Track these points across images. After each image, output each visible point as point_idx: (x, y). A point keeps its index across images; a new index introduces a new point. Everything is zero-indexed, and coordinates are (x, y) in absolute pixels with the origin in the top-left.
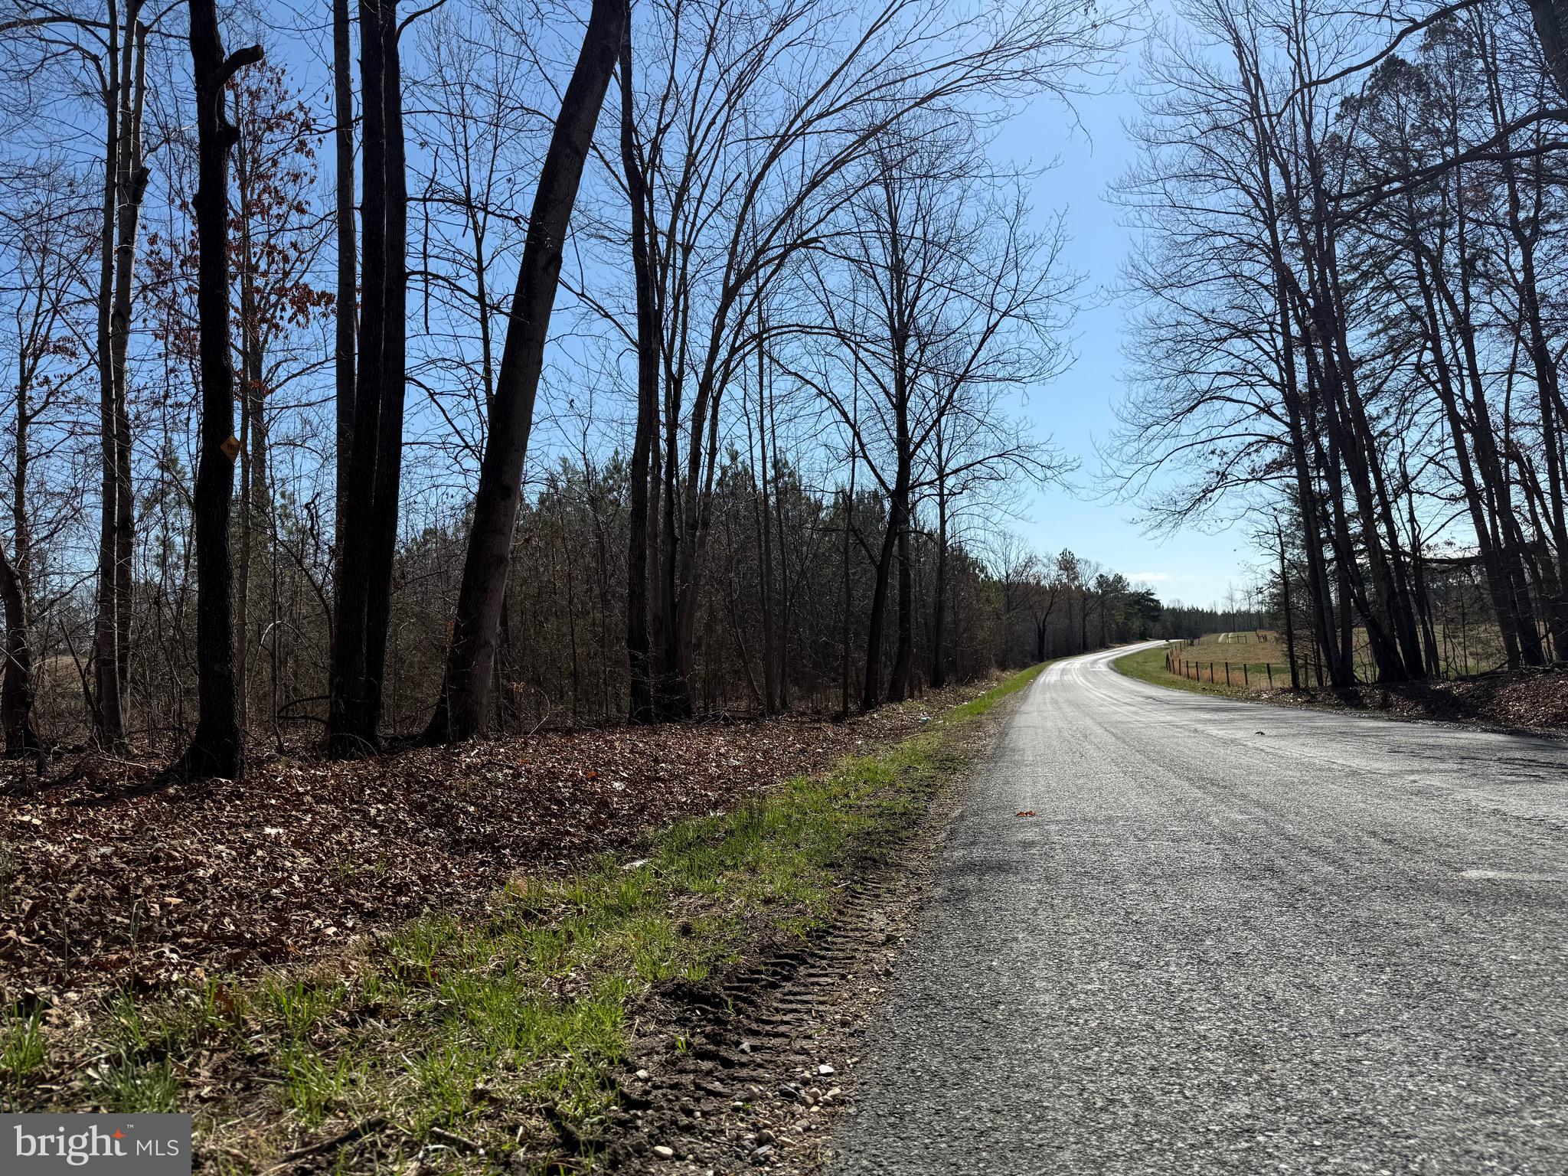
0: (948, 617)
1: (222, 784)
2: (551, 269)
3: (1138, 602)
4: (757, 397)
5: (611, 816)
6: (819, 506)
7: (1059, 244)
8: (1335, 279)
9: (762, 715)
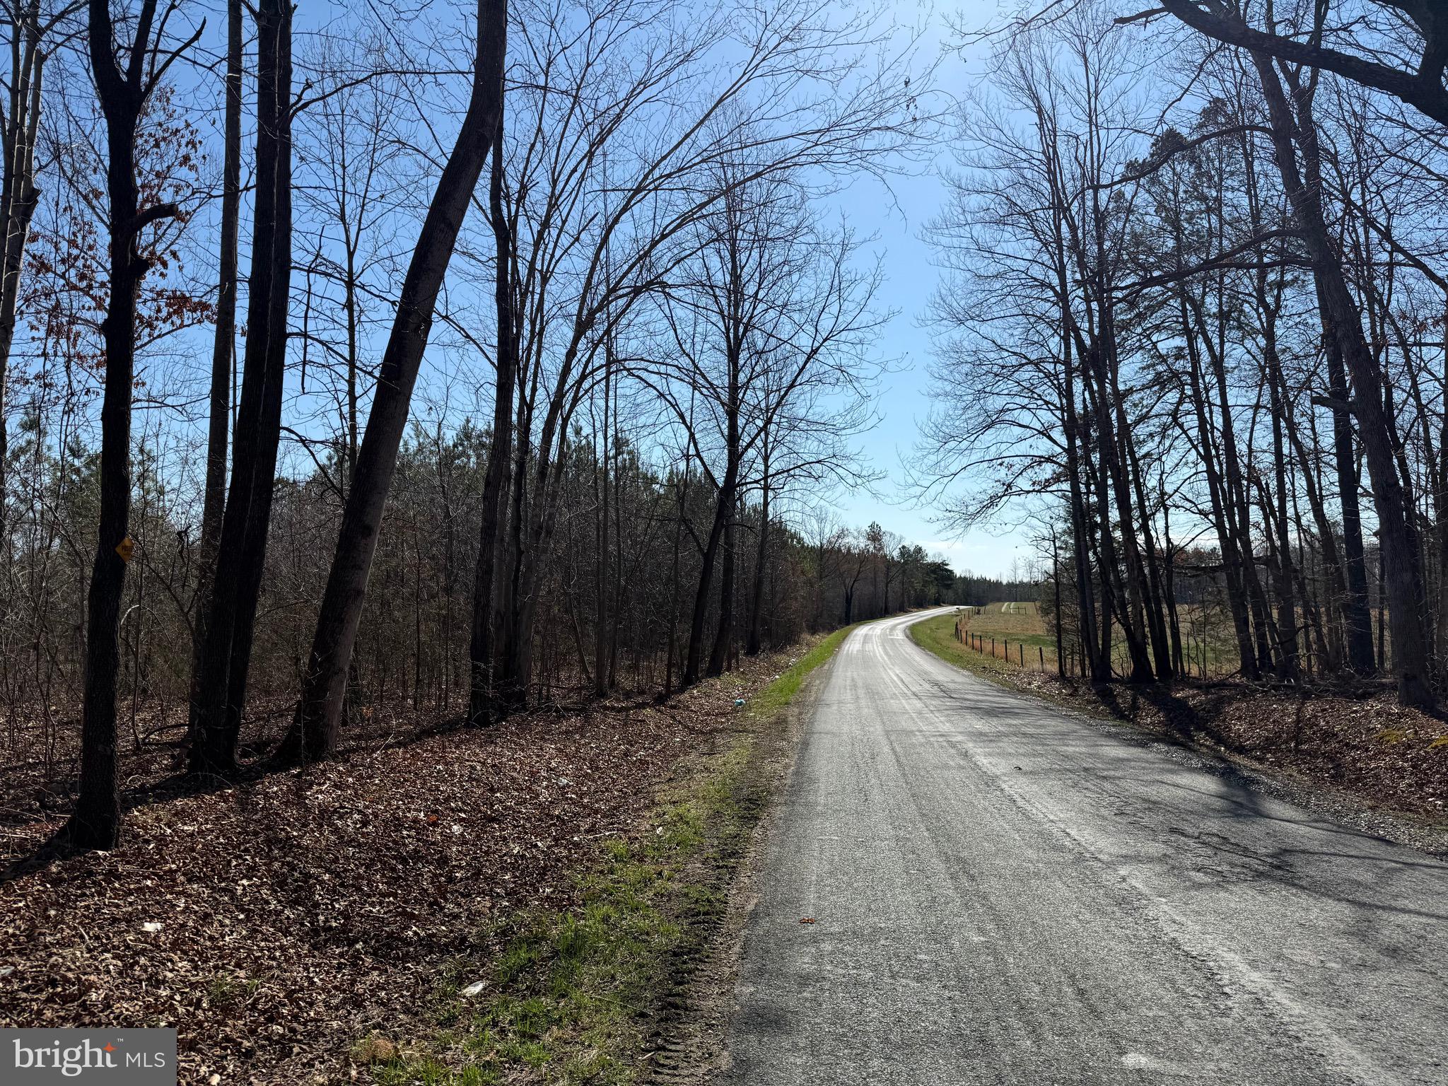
0: (766, 588)
1: (100, 859)
3: (934, 572)
6: (654, 479)
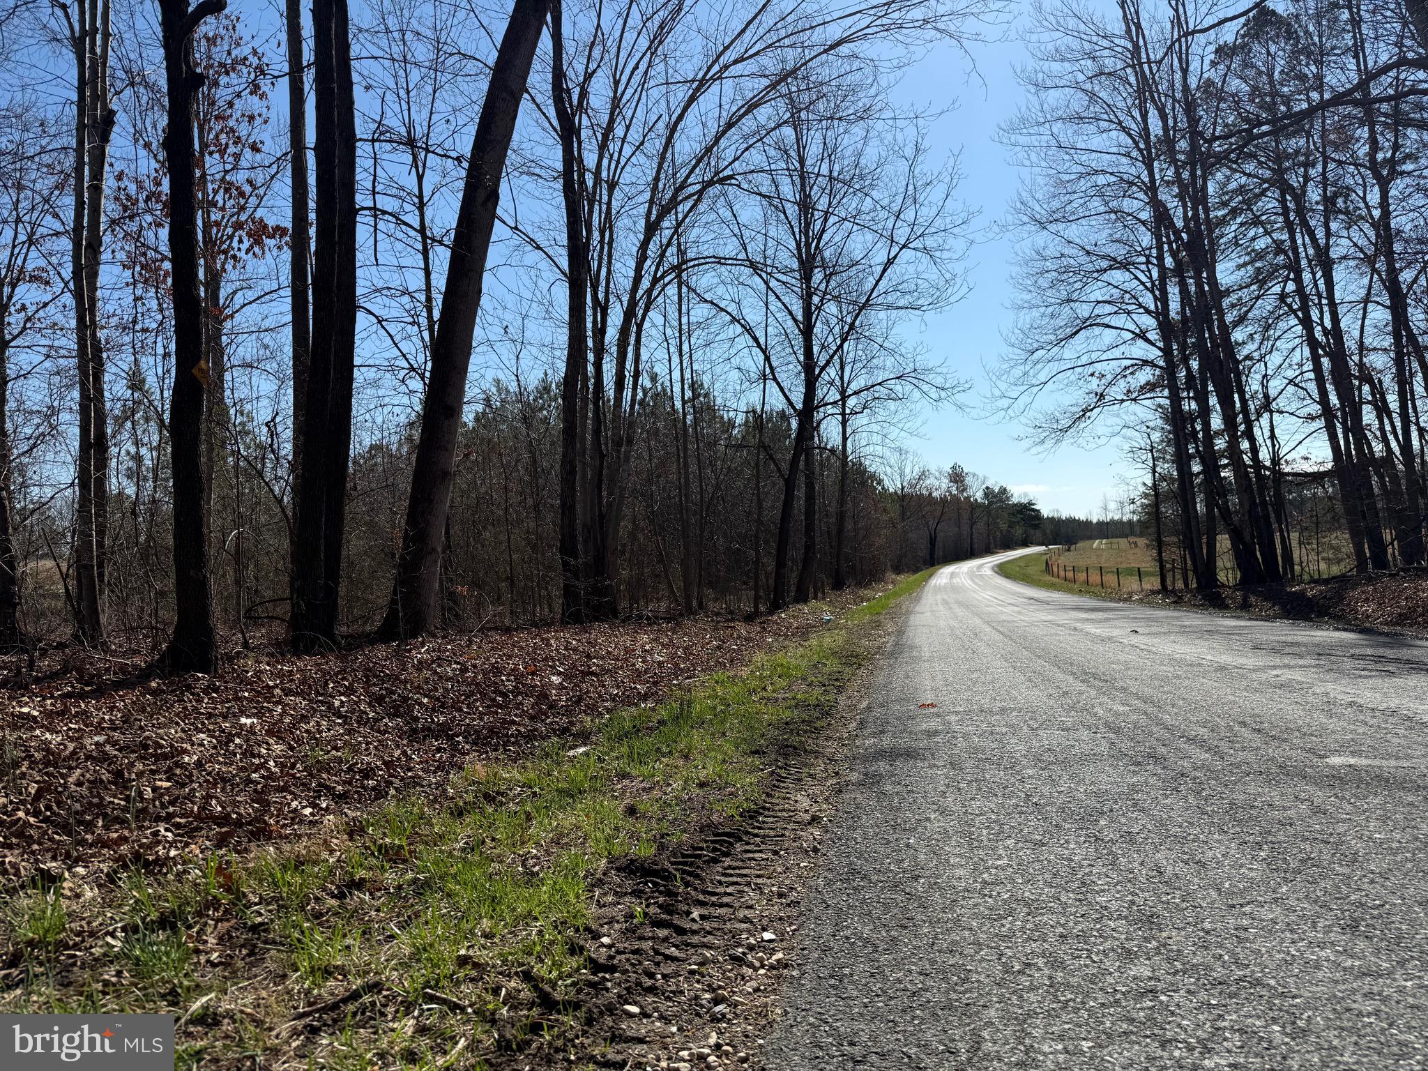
0: (849, 526)
1: (199, 679)
2: (489, 205)
3: (1020, 512)
4: (676, 324)
5: (551, 707)
6: (731, 424)
7: (955, 181)
8: (1207, 215)
9: (681, 615)
